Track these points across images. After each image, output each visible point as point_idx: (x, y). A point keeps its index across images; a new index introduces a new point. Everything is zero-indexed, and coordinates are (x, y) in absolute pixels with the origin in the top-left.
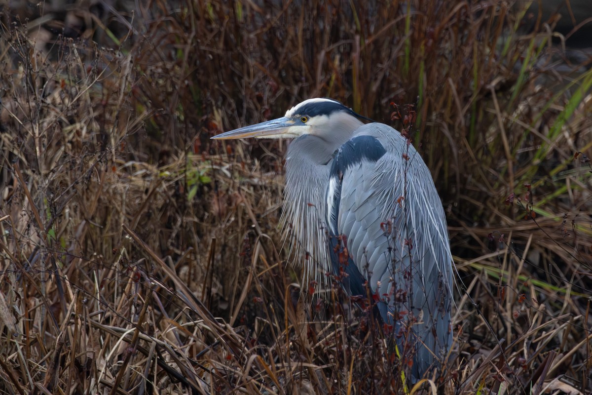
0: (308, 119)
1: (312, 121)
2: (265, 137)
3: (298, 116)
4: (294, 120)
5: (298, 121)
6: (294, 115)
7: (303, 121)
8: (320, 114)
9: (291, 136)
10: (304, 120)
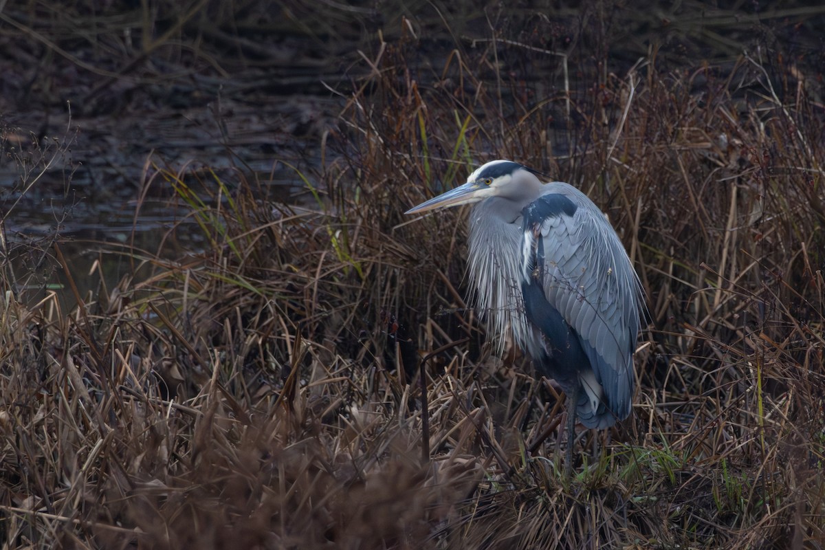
0: (492, 180)
1: (497, 182)
2: (453, 205)
3: (482, 179)
4: (479, 183)
5: (482, 184)
6: (478, 179)
7: (487, 184)
8: (503, 174)
9: (476, 200)
10: (488, 182)
